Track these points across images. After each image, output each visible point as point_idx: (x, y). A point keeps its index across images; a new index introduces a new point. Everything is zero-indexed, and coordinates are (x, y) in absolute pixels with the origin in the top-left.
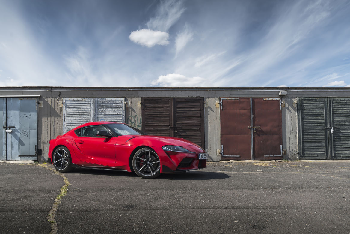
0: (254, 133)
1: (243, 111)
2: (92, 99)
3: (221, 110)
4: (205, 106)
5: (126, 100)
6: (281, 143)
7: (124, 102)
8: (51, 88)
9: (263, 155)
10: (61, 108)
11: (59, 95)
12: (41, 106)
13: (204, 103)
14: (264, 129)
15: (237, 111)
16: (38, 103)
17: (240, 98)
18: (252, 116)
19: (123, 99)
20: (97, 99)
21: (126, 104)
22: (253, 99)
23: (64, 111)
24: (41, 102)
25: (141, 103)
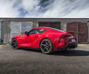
0: (78, 35)
1: (74, 27)
2: (21, 22)
3: (67, 26)
4: (61, 25)
5: (33, 23)
6: (88, 38)
7: (32, 23)
8: (7, 18)
9: (81, 42)
10: (10, 25)
11: (10, 21)
12: (3, 25)
13: (61, 24)
14: (82, 33)
15: (72, 26)
16: (2, 24)
17: (73, 22)
18: (78, 28)
19: (32, 22)
20: (23, 22)
21: (33, 24)
22: (78, 22)
23: (11, 27)
24: (3, 23)
25: (38, 24)
